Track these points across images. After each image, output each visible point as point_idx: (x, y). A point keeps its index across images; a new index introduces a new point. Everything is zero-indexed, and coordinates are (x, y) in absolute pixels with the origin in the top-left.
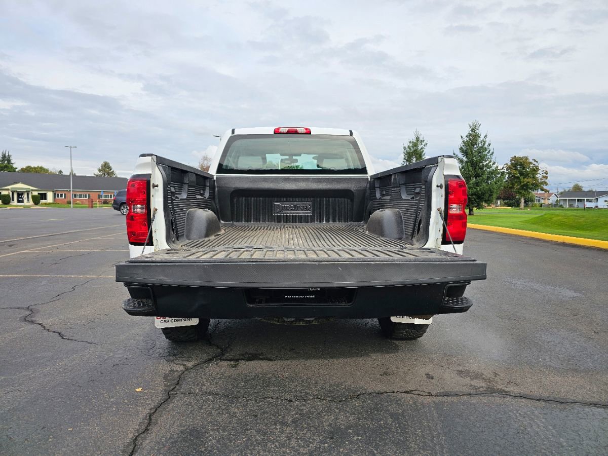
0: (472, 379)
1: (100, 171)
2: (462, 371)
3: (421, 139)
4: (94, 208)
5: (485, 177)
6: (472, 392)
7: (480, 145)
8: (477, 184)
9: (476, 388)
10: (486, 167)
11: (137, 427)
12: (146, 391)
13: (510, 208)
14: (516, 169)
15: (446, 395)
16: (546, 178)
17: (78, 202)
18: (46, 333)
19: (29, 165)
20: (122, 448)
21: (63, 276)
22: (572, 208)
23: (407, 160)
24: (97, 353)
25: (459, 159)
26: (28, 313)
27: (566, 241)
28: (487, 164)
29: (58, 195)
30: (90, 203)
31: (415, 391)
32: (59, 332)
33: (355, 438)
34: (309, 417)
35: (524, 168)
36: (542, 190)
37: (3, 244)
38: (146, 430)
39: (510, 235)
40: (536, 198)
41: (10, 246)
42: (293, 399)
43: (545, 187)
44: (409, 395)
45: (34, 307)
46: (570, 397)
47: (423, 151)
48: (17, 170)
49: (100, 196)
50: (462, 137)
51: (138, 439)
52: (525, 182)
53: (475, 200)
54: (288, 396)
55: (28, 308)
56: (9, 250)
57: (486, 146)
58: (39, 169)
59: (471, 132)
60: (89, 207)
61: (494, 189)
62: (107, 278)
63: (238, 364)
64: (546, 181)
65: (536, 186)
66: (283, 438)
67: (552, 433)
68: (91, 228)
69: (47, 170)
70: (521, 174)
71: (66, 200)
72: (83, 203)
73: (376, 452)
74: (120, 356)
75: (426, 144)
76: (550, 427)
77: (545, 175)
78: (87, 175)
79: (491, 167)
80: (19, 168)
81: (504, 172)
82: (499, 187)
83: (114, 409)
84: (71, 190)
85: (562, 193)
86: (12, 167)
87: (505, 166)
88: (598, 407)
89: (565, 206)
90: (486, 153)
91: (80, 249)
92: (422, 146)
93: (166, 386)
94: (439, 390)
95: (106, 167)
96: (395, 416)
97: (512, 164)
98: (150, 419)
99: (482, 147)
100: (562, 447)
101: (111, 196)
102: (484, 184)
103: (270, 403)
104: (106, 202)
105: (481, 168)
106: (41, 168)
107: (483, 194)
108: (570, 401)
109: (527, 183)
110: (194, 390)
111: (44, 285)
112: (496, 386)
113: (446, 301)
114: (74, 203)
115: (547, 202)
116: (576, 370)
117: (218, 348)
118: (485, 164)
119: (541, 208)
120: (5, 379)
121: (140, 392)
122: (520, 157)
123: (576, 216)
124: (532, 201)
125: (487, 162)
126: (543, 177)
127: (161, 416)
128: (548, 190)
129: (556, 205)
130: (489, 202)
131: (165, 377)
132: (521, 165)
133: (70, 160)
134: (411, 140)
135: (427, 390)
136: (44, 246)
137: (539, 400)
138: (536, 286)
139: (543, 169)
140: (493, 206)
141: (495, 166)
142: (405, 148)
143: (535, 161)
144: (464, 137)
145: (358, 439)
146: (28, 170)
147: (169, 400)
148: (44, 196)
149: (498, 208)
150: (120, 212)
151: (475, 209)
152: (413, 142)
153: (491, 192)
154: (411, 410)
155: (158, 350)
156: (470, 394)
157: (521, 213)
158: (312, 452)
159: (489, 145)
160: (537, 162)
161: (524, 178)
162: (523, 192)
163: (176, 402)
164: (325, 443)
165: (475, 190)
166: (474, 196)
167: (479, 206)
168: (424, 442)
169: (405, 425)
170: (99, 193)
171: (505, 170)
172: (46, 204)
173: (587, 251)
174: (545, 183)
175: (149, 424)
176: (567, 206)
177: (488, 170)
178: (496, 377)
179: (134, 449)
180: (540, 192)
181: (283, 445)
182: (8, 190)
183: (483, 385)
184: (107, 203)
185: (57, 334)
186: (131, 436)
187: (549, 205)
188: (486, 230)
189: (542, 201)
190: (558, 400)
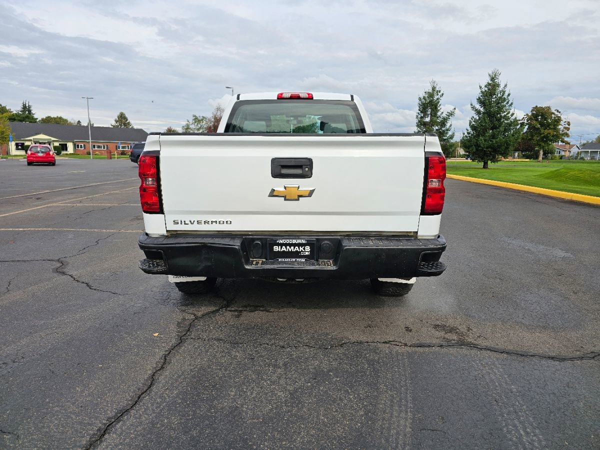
0: (446, 333)
1: (116, 121)
2: (438, 325)
3: (437, 89)
4: (113, 159)
5: (502, 129)
6: (444, 343)
7: (499, 95)
8: (493, 136)
9: (448, 341)
10: (504, 118)
11: (155, 366)
12: (162, 336)
13: (528, 160)
14: (537, 120)
15: (421, 346)
16: (568, 129)
17: (97, 153)
18: (76, 284)
19: (49, 115)
20: (142, 382)
21: (88, 230)
22: (594, 161)
23: (422, 112)
24: (120, 302)
25: (476, 110)
26: (59, 265)
27: (574, 199)
28: (505, 116)
29: (78, 146)
30: (109, 154)
31: (393, 341)
32: (87, 282)
33: (334, 380)
34: (297, 361)
35: (546, 119)
36: (563, 142)
37: (31, 197)
38: (162, 368)
39: (519, 191)
40: (557, 150)
41: (38, 199)
42: (286, 346)
43: (566, 139)
44: (388, 345)
45: (64, 259)
46: (532, 352)
47: (439, 102)
48: (38, 120)
49: (117, 147)
50: (481, 87)
51: (156, 374)
52: (546, 134)
53: (490, 153)
54: (281, 344)
55: (58, 260)
56: (37, 203)
57: (505, 96)
58: (58, 120)
59: (490, 82)
60: (108, 158)
61: (510, 141)
62: (127, 233)
63: (241, 315)
64: (568, 132)
65: (557, 137)
66: (274, 378)
67: (506, 381)
68: (111, 181)
69: (66, 121)
70: (542, 124)
71: (86, 151)
72: (102, 154)
73: (350, 391)
74: (140, 305)
75: (443, 94)
76: (506, 376)
77: (567, 126)
78: (105, 126)
79: (509, 119)
80: (40, 119)
81: (524, 123)
82: (516, 140)
83: (136, 350)
84: (90, 141)
85: (584, 145)
86: (33, 118)
87: (525, 117)
88: (554, 360)
89: (586, 159)
90: (505, 103)
91: (102, 203)
92: (439, 96)
93: (179, 332)
94: (415, 341)
95: (122, 118)
96: (371, 363)
97: (533, 114)
98: (166, 359)
99: (500, 98)
100: (512, 392)
101: (128, 147)
102: (501, 137)
103: (265, 348)
104: (123, 153)
105: (499, 120)
106: (61, 118)
107: (499, 147)
108: (531, 354)
109: (547, 135)
110: (202, 335)
111: (71, 239)
112: (466, 340)
113: (422, 265)
114: (94, 154)
115: (567, 154)
116: (544, 327)
117: (224, 299)
118: (503, 115)
119: (560, 160)
120: (44, 323)
121: (157, 337)
122: (542, 108)
123: (593, 171)
124: (552, 152)
125: (505, 114)
126: (565, 128)
127: (174, 356)
128: (569, 142)
129: (577, 158)
130: (505, 155)
131: (179, 324)
132: (542, 116)
133: (87, 110)
134: (427, 91)
135: (403, 342)
136: (69, 199)
137: (502, 353)
138: (529, 246)
139: (565, 120)
140: (510, 159)
141: (514, 117)
142: (420, 99)
143: (558, 111)
144: (483, 87)
145: (337, 380)
146: (48, 120)
147: (181, 344)
148: (64, 147)
149: (515, 160)
150: (137, 164)
151: (489, 162)
152: (428, 92)
153: (508, 144)
154: (386, 357)
155: (172, 301)
156: (441, 346)
157: (538, 166)
158: (297, 389)
159: (509, 95)
160: (560, 112)
161: (544, 129)
162: (543, 144)
163: (187, 346)
164: (309, 383)
165: (491, 143)
166: (490, 149)
167: (494, 160)
168: (393, 385)
169: (378, 370)
170: (116, 144)
171: (526, 121)
172: (67, 154)
173: (592, 209)
174: (567, 135)
175: (164, 363)
176: (588, 158)
177: (505, 122)
178: (468, 331)
179: (152, 383)
180: (560, 143)
181: (273, 383)
182: (30, 140)
183: (455, 338)
184: (125, 154)
185: (85, 285)
186: (150, 372)
187: (570, 158)
188: (496, 186)
189: (563, 153)
190: (520, 353)
